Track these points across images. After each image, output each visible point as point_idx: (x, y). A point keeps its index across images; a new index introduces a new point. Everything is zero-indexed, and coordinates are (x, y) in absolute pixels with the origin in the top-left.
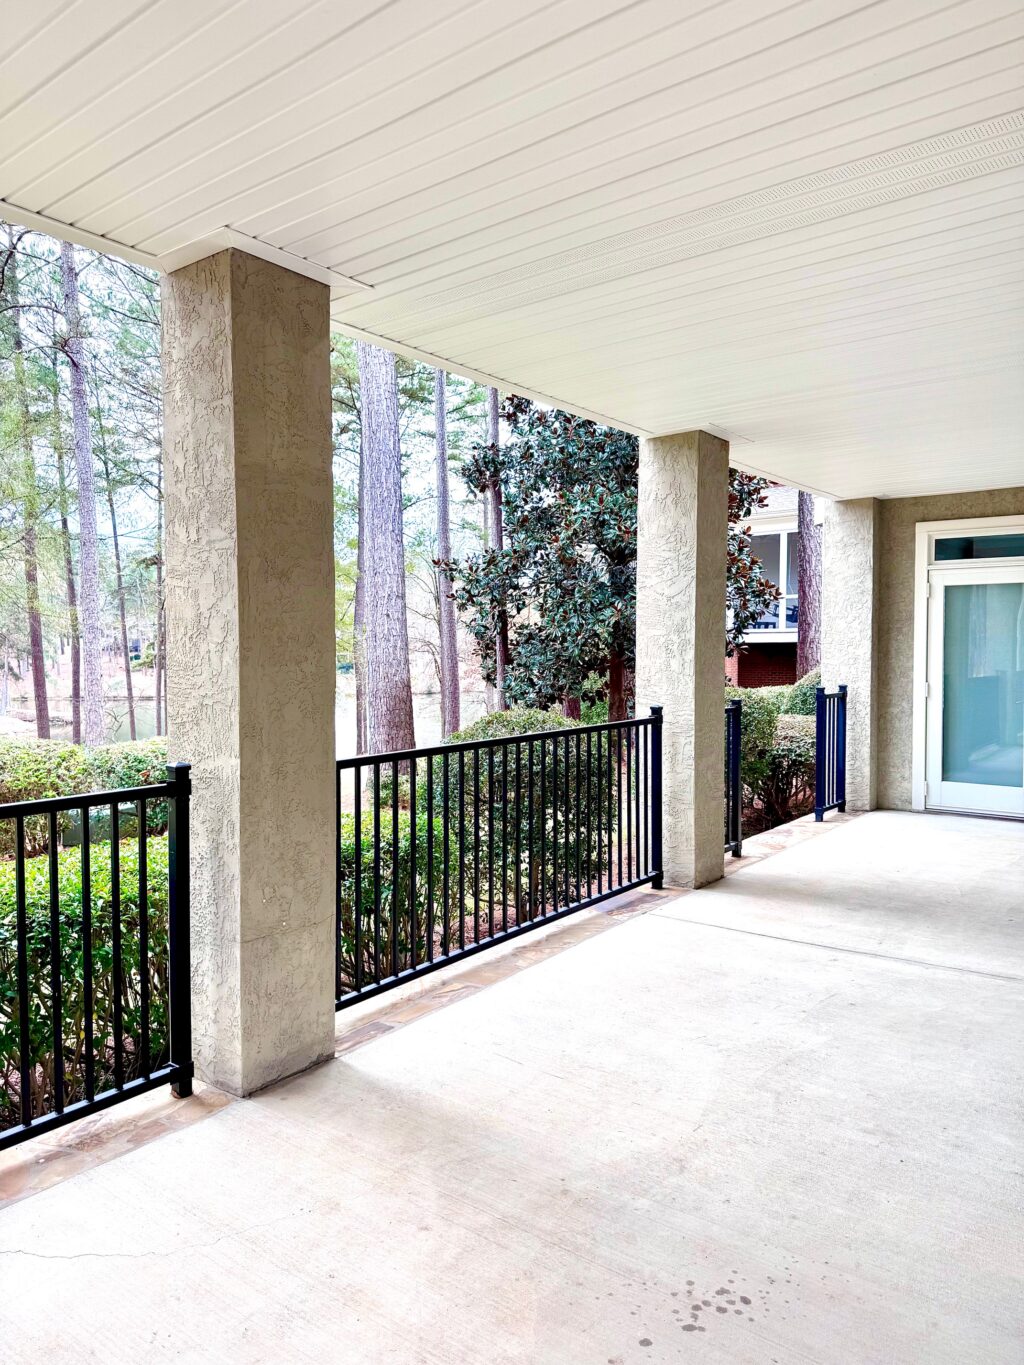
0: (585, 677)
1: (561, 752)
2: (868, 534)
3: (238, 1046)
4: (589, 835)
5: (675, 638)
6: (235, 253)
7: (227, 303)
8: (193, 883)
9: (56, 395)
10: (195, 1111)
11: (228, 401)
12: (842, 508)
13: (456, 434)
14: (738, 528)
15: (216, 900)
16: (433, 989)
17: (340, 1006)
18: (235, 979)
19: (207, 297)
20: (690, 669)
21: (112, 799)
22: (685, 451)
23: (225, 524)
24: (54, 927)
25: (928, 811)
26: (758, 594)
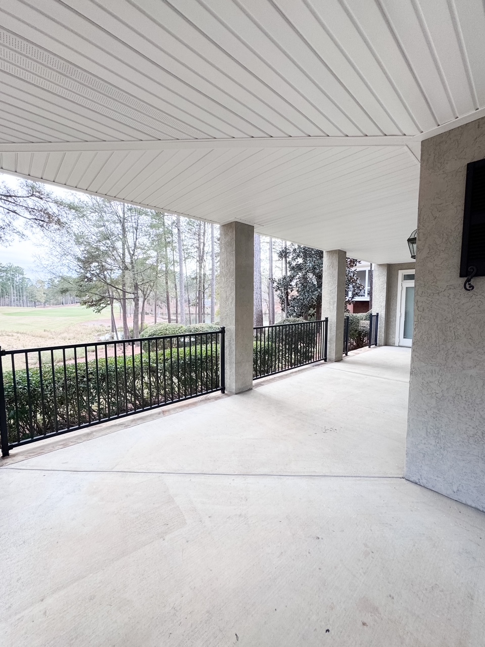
0: (309, 310)
1: (302, 328)
2: (385, 273)
3: (234, 384)
4: (309, 349)
5: (332, 301)
6: (236, 222)
7: (234, 232)
8: (225, 351)
9: (172, 236)
10: (226, 396)
11: (234, 252)
12: (378, 266)
13: (274, 242)
14: (353, 269)
15: (230, 355)
16: (272, 379)
17: (254, 380)
18: (234, 371)
19: (230, 231)
20: (335, 309)
21: (190, 335)
22: (335, 254)
23: (233, 277)
24: (196, 359)
25: (399, 346)
26: (358, 288)
